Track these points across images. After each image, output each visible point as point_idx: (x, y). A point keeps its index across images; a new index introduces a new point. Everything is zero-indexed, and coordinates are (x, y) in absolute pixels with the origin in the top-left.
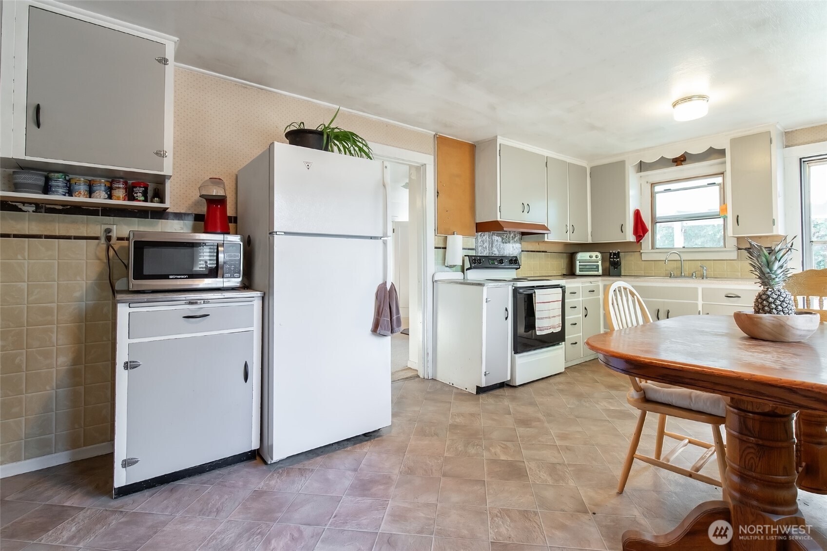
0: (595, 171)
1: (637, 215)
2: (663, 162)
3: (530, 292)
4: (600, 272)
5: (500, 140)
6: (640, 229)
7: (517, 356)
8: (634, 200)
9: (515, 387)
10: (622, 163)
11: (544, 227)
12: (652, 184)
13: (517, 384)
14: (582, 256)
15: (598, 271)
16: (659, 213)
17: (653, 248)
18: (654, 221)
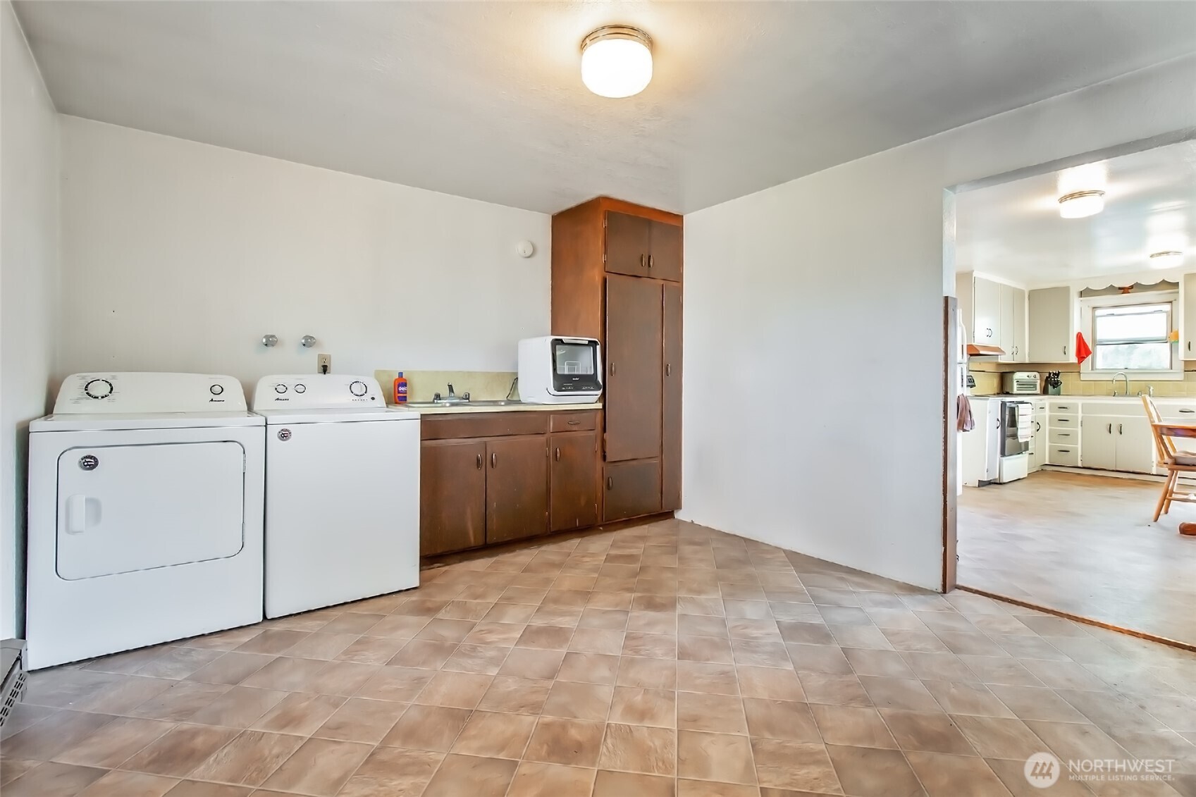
0: (1033, 294)
1: (1080, 338)
2: (1112, 290)
3: (1013, 405)
4: (1038, 391)
5: (975, 274)
6: (1083, 351)
7: (1004, 458)
8: (1078, 324)
9: (1004, 483)
10: (1066, 290)
11: (998, 349)
12: (1094, 308)
13: (1005, 481)
14: (1019, 376)
15: (1036, 390)
16: (1099, 337)
17: (1092, 369)
18: (1095, 342)
